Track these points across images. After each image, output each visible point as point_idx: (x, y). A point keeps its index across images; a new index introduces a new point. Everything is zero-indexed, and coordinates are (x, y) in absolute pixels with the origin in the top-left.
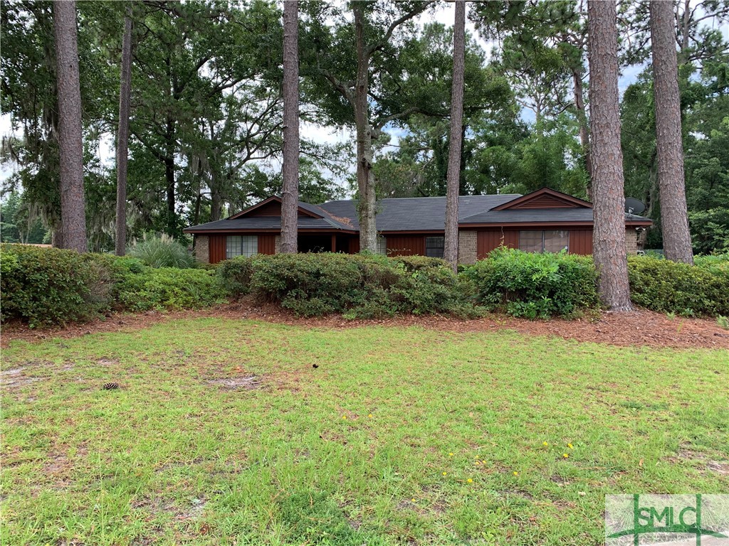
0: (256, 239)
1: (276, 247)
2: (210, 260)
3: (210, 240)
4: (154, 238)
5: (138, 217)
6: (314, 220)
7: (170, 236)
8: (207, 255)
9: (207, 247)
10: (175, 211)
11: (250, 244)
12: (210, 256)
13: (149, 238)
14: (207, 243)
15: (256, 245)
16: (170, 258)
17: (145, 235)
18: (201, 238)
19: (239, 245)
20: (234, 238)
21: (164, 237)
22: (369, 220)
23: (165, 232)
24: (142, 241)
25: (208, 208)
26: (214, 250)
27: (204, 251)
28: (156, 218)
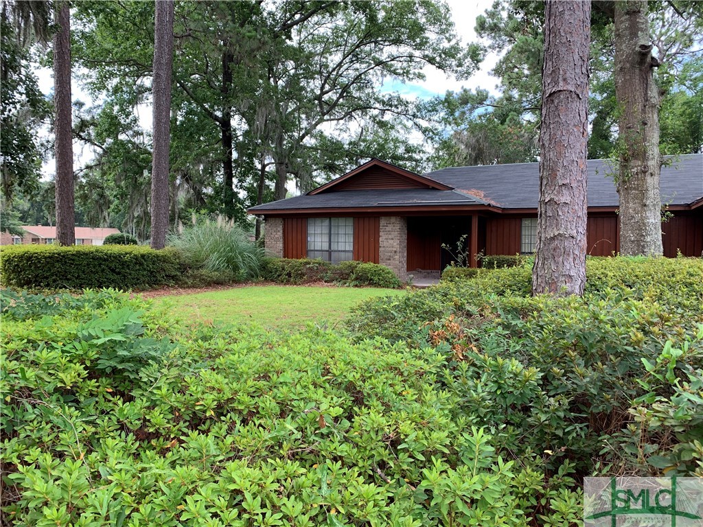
0: (350, 222)
1: (381, 234)
2: (284, 252)
3: (284, 225)
4: (208, 221)
5: (189, 196)
6: (439, 193)
7: (230, 218)
8: (280, 245)
9: (280, 234)
10: (234, 187)
11: (342, 231)
12: (284, 247)
13: (200, 222)
14: (280, 228)
15: (350, 231)
16: (231, 250)
17: (194, 217)
18: (272, 221)
19: (326, 231)
20: (318, 221)
21: (221, 220)
22: (649, 180)
23: (221, 212)
24: (191, 226)
25: (272, 185)
26: (290, 238)
27: (277, 240)
28: (210, 197)
